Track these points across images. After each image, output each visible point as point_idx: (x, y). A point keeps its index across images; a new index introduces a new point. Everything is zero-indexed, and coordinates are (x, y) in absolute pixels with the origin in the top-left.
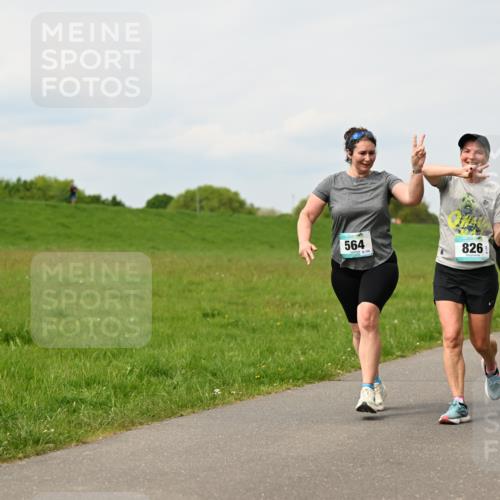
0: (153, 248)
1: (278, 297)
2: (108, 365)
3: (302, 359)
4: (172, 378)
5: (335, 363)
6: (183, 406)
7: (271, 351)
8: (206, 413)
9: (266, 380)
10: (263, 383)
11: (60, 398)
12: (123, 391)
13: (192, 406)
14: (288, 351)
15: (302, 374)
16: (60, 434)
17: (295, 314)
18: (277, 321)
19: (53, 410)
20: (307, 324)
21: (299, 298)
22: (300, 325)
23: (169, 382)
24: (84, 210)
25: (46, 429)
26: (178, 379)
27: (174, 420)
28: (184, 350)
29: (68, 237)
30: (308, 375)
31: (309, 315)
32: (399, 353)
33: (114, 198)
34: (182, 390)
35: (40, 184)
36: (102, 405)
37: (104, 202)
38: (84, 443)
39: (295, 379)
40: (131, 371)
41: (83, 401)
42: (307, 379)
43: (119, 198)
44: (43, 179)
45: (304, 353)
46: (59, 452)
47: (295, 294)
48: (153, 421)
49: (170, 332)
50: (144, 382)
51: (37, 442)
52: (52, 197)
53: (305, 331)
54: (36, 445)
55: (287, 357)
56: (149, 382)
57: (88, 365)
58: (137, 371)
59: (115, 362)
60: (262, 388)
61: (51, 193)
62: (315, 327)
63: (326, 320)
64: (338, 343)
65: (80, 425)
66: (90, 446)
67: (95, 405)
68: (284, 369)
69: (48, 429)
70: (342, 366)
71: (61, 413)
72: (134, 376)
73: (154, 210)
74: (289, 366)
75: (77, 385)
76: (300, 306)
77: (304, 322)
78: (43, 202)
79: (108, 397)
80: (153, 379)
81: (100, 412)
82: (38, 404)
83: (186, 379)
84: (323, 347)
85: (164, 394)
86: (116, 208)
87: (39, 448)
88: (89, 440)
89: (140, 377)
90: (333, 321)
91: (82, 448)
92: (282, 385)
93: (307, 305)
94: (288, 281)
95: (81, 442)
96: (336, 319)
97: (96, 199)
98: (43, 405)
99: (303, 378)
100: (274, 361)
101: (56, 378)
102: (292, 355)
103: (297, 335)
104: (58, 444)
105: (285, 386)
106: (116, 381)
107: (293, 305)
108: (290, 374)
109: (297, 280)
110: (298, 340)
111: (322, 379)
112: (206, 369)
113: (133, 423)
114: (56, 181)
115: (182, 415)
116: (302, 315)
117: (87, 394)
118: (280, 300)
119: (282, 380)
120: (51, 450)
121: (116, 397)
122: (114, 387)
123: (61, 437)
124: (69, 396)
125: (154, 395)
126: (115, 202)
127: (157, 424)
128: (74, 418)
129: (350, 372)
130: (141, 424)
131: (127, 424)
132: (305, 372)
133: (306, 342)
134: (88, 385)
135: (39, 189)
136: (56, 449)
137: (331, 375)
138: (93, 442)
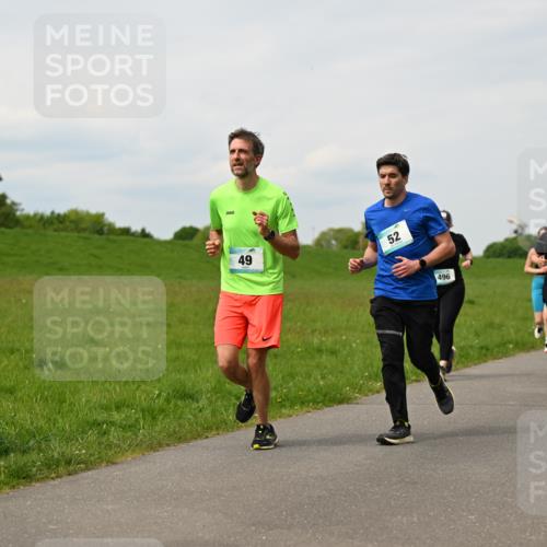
0: (180, 277)
1: (299, 324)
2: (137, 389)
3: (322, 383)
4: (198, 402)
5: (353, 387)
6: (209, 429)
7: (292, 376)
8: (230, 435)
9: (287, 404)
10: (284, 406)
11: (91, 420)
12: (151, 414)
13: (217, 429)
14: (309, 376)
15: (321, 398)
16: (91, 455)
17: (316, 341)
18: (298, 347)
19: (84, 432)
20: (327, 350)
21: (318, 325)
22: (319, 351)
23: (195, 405)
24: (114, 241)
25: (77, 451)
26: (203, 402)
27: (199, 442)
28: (209, 374)
29: (100, 267)
30: (327, 398)
31: (329, 341)
32: (414, 378)
33: (143, 230)
34: (207, 412)
35: (73, 217)
36: (131, 427)
37: (134, 234)
38: (113, 463)
39: (315, 402)
40: (159, 395)
41: (113, 423)
42: (326, 403)
43: (147, 231)
44: (75, 212)
45: (323, 378)
46: (90, 473)
47: (314, 321)
48: (180, 442)
49: (196, 357)
50: (171, 405)
51: (69, 463)
52: (84, 230)
53: (324, 357)
54: (69, 466)
55: (307, 381)
56: (176, 405)
57: (118, 389)
58: (164, 394)
59: (143, 387)
60: (284, 411)
61: (83, 226)
62: (333, 353)
63: (344, 346)
64: (356, 368)
65: (110, 446)
66: (119, 466)
67: (124, 428)
68: (305, 393)
69: (80, 450)
70: (360, 390)
71: (92, 435)
72: (161, 400)
73: (181, 242)
74: (309, 390)
75: (106, 408)
76: (320, 333)
77: (324, 348)
78: (76, 234)
79: (137, 420)
80: (179, 403)
81: (129, 434)
82: (70, 426)
83: (211, 402)
84: (341, 372)
85: (190, 416)
86: (146, 240)
87: (71, 468)
88: (119, 460)
89: (168, 401)
90: (351, 346)
91: (112, 469)
92: (302, 408)
93: (326, 332)
94: (308, 309)
95: (111, 463)
96: (354, 345)
97: (126, 231)
98: (74, 427)
99: (323, 402)
100: (295, 385)
101: (87, 401)
102: (312, 379)
103: (317, 360)
104: (89, 465)
105: (305, 409)
106: (144, 404)
107: (313, 332)
108: (311, 397)
109: (317, 309)
110: (318, 366)
111: (341, 402)
112: (230, 393)
113: (160, 445)
114: (88, 214)
115: (207, 437)
116: (322, 342)
117: (116, 416)
118: (301, 327)
119: (303, 403)
120: (83, 470)
121: (144, 419)
122: (143, 411)
123: (92, 458)
124: (100, 418)
125: (180, 418)
126: (144, 234)
127: (184, 446)
128: (104, 439)
129: (367, 395)
130: (168, 445)
131: (156, 446)
132: (325, 396)
133: (326, 367)
134: (118, 408)
135: (71, 222)
136: (87, 469)
137: (350, 399)
138: (122, 463)
